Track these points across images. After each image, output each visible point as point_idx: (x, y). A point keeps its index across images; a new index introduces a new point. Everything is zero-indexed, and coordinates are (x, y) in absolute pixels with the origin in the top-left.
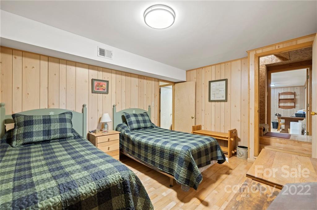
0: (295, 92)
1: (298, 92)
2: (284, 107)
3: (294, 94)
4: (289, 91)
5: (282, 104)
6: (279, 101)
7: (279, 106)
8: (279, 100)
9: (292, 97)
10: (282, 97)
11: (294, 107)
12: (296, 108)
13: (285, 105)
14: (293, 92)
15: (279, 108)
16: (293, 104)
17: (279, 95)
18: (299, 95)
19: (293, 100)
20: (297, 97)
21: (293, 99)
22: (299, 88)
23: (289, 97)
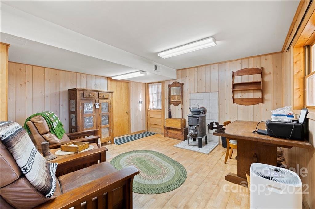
0: (262, 67)
1: (268, 65)
2: (243, 101)
3: (261, 71)
4: (251, 66)
5: (238, 96)
6: (233, 88)
7: (233, 99)
8: (234, 85)
9: (257, 78)
10: (239, 80)
11: (262, 100)
12: (265, 102)
13: (244, 97)
14: (259, 67)
15: (233, 103)
16: (258, 95)
17: (233, 76)
18: (270, 73)
19: (259, 86)
20: (266, 79)
21: (259, 83)
22: (270, 57)
23: (252, 78)
